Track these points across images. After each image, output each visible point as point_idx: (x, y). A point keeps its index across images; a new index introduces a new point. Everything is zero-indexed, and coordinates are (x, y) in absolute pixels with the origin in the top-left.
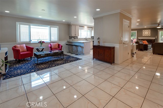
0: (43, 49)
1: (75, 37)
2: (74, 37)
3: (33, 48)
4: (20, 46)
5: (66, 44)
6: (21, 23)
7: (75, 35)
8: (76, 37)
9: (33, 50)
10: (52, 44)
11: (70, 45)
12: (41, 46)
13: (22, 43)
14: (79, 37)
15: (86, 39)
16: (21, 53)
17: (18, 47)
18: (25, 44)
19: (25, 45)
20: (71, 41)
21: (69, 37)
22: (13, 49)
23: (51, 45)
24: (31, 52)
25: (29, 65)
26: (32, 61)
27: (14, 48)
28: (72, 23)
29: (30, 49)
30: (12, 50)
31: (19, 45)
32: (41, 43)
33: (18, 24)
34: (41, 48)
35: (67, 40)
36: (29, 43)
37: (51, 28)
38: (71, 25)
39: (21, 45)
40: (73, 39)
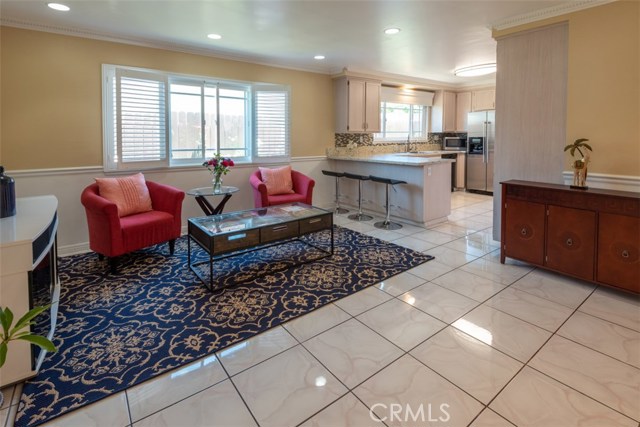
0: (228, 197)
1: (359, 135)
2: (356, 137)
3: (181, 196)
4: (122, 184)
5: (325, 173)
6: (126, 71)
7: (365, 126)
8: (362, 138)
9: (184, 202)
10: (263, 170)
11: (344, 175)
12: (217, 181)
13: (130, 168)
14: (377, 137)
15: (408, 147)
16: (125, 223)
17: (109, 192)
18: (145, 172)
19: (142, 179)
20: (343, 154)
21: (337, 135)
22: (86, 201)
23: (259, 175)
24: (172, 216)
25: (166, 291)
26: (177, 261)
27: (92, 194)
28: (352, 69)
29: (165, 200)
30: (84, 208)
31: (113, 180)
32: (220, 165)
33: (109, 72)
34: (217, 191)
35: (327, 153)
36: (162, 167)
37: (260, 95)
38: (345, 77)
39: (127, 179)
40: (356, 144)
